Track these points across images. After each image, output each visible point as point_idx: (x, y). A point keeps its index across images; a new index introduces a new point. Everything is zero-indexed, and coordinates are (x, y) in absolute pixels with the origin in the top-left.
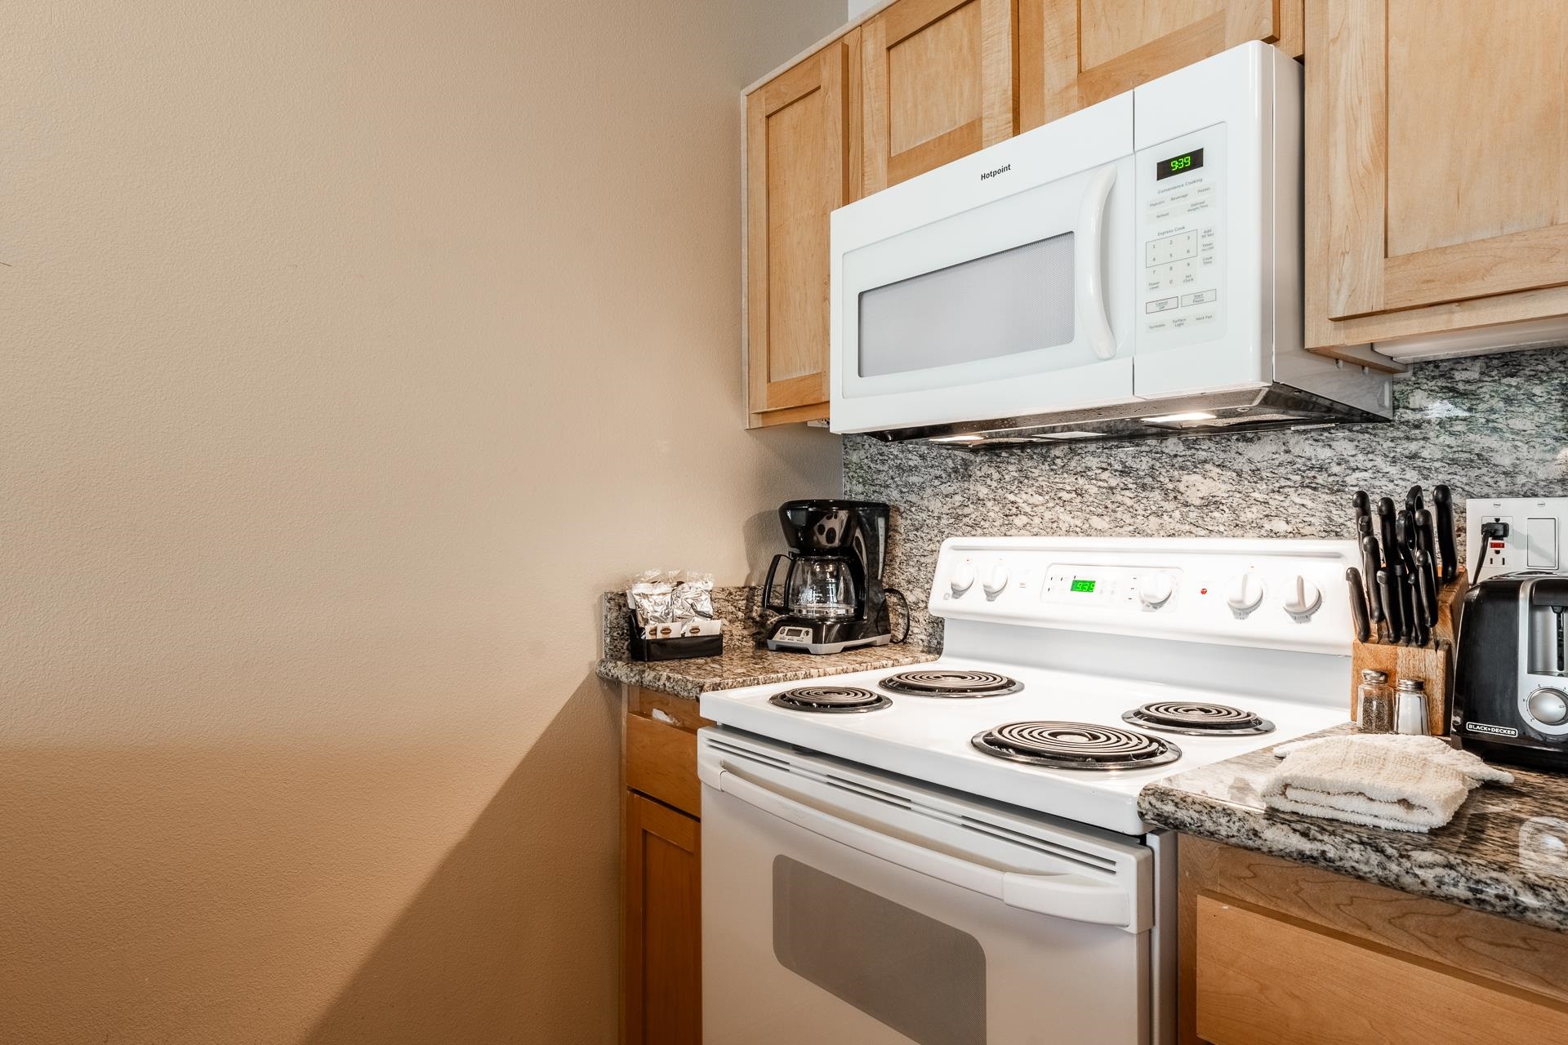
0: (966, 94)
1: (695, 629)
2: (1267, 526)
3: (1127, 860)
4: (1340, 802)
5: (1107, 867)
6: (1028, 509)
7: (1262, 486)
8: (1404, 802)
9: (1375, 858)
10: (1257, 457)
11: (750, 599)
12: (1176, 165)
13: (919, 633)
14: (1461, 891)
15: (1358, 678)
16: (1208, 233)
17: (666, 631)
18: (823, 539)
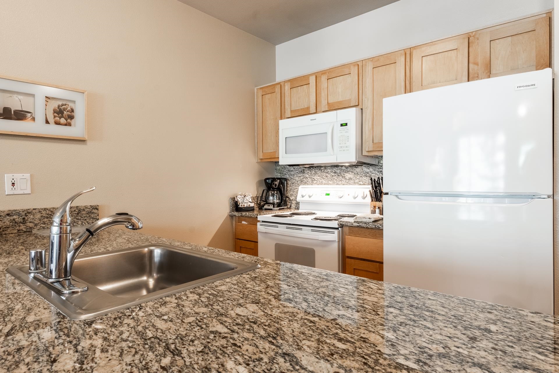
0: (307, 101)
1: (249, 205)
2: (359, 183)
3: (336, 231)
4: (362, 219)
5: (333, 233)
6: (317, 180)
7: (358, 176)
8: (369, 218)
9: (365, 224)
10: (358, 171)
11: (257, 199)
12: (343, 125)
13: (293, 206)
14: (374, 227)
15: (371, 207)
16: (348, 137)
17: (244, 205)
18: (274, 186)
